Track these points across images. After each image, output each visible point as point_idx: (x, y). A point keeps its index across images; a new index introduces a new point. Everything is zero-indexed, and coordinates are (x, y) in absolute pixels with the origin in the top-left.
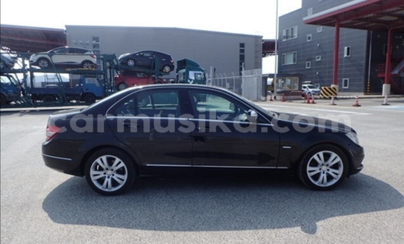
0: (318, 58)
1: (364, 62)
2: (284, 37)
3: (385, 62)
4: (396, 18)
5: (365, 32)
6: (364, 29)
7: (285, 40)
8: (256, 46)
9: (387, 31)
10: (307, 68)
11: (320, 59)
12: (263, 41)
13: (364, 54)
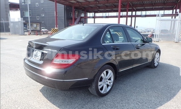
0: (43, 15)
1: (64, 19)
2: (23, 3)
3: (72, 19)
4: (76, 2)
5: (63, 6)
6: (63, 4)
7: (23, 4)
8: (6, 5)
9: (72, 7)
10: (37, 19)
11: (43, 16)
12: (9, 2)
13: (64, 15)
